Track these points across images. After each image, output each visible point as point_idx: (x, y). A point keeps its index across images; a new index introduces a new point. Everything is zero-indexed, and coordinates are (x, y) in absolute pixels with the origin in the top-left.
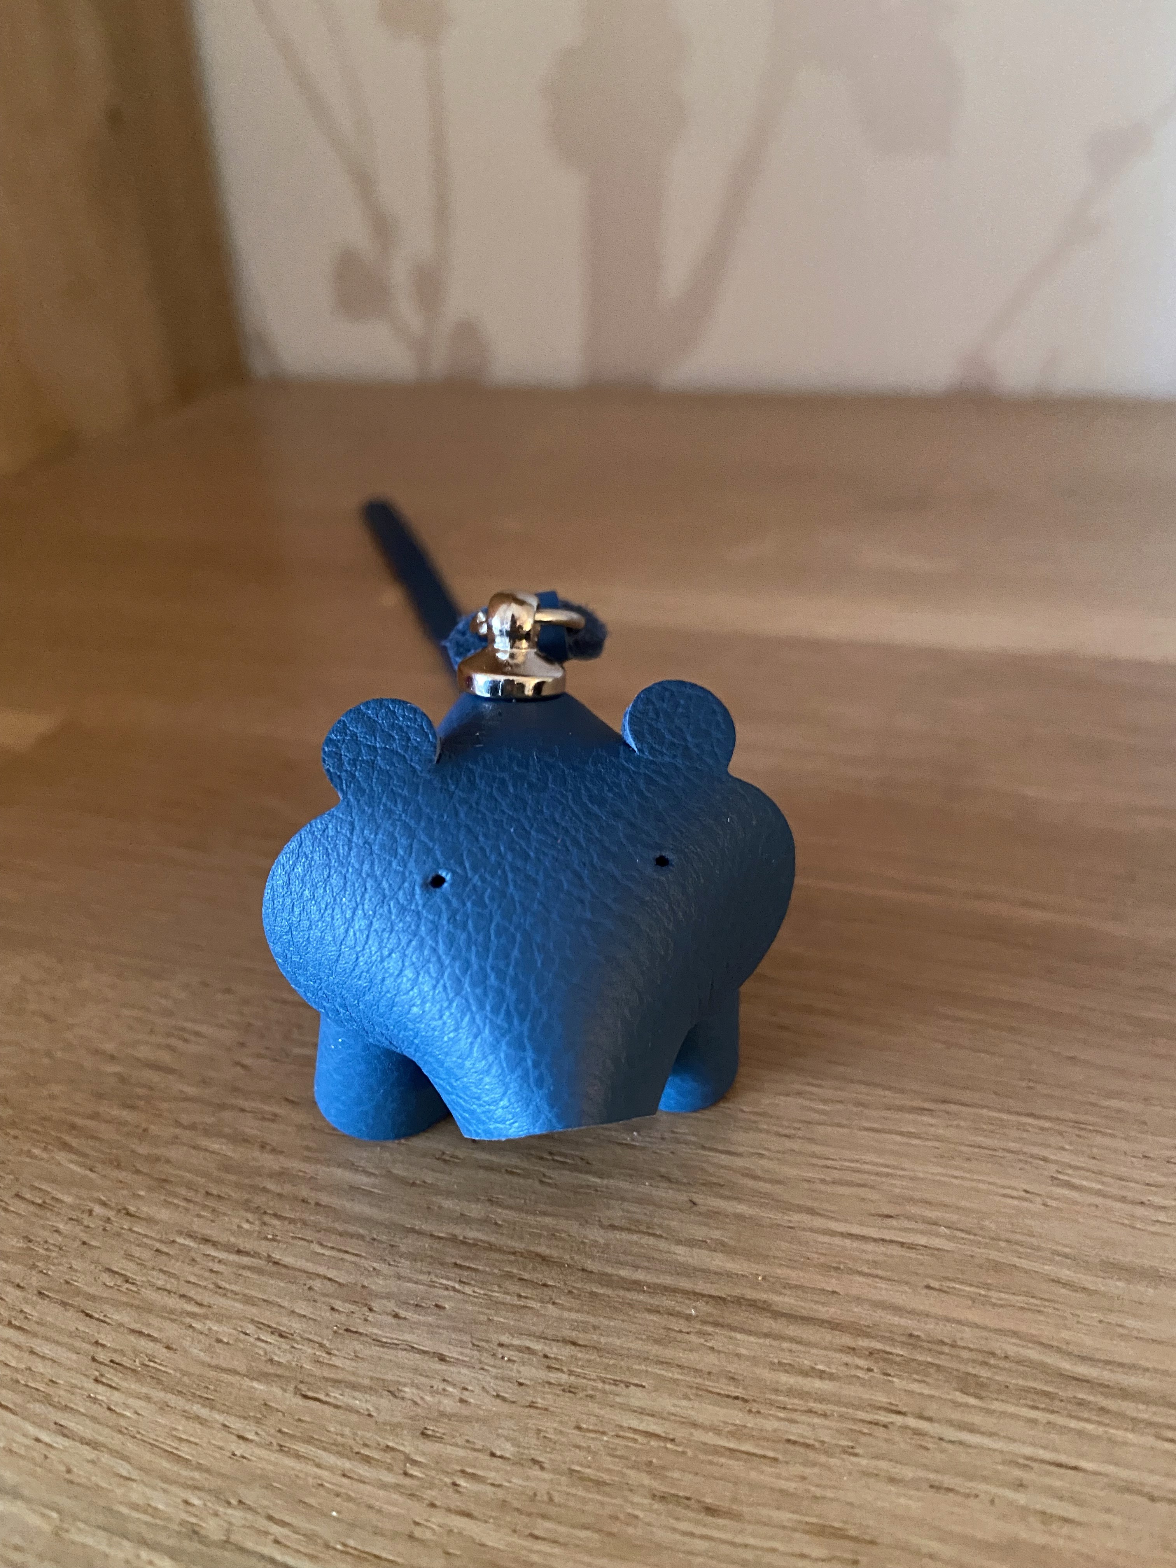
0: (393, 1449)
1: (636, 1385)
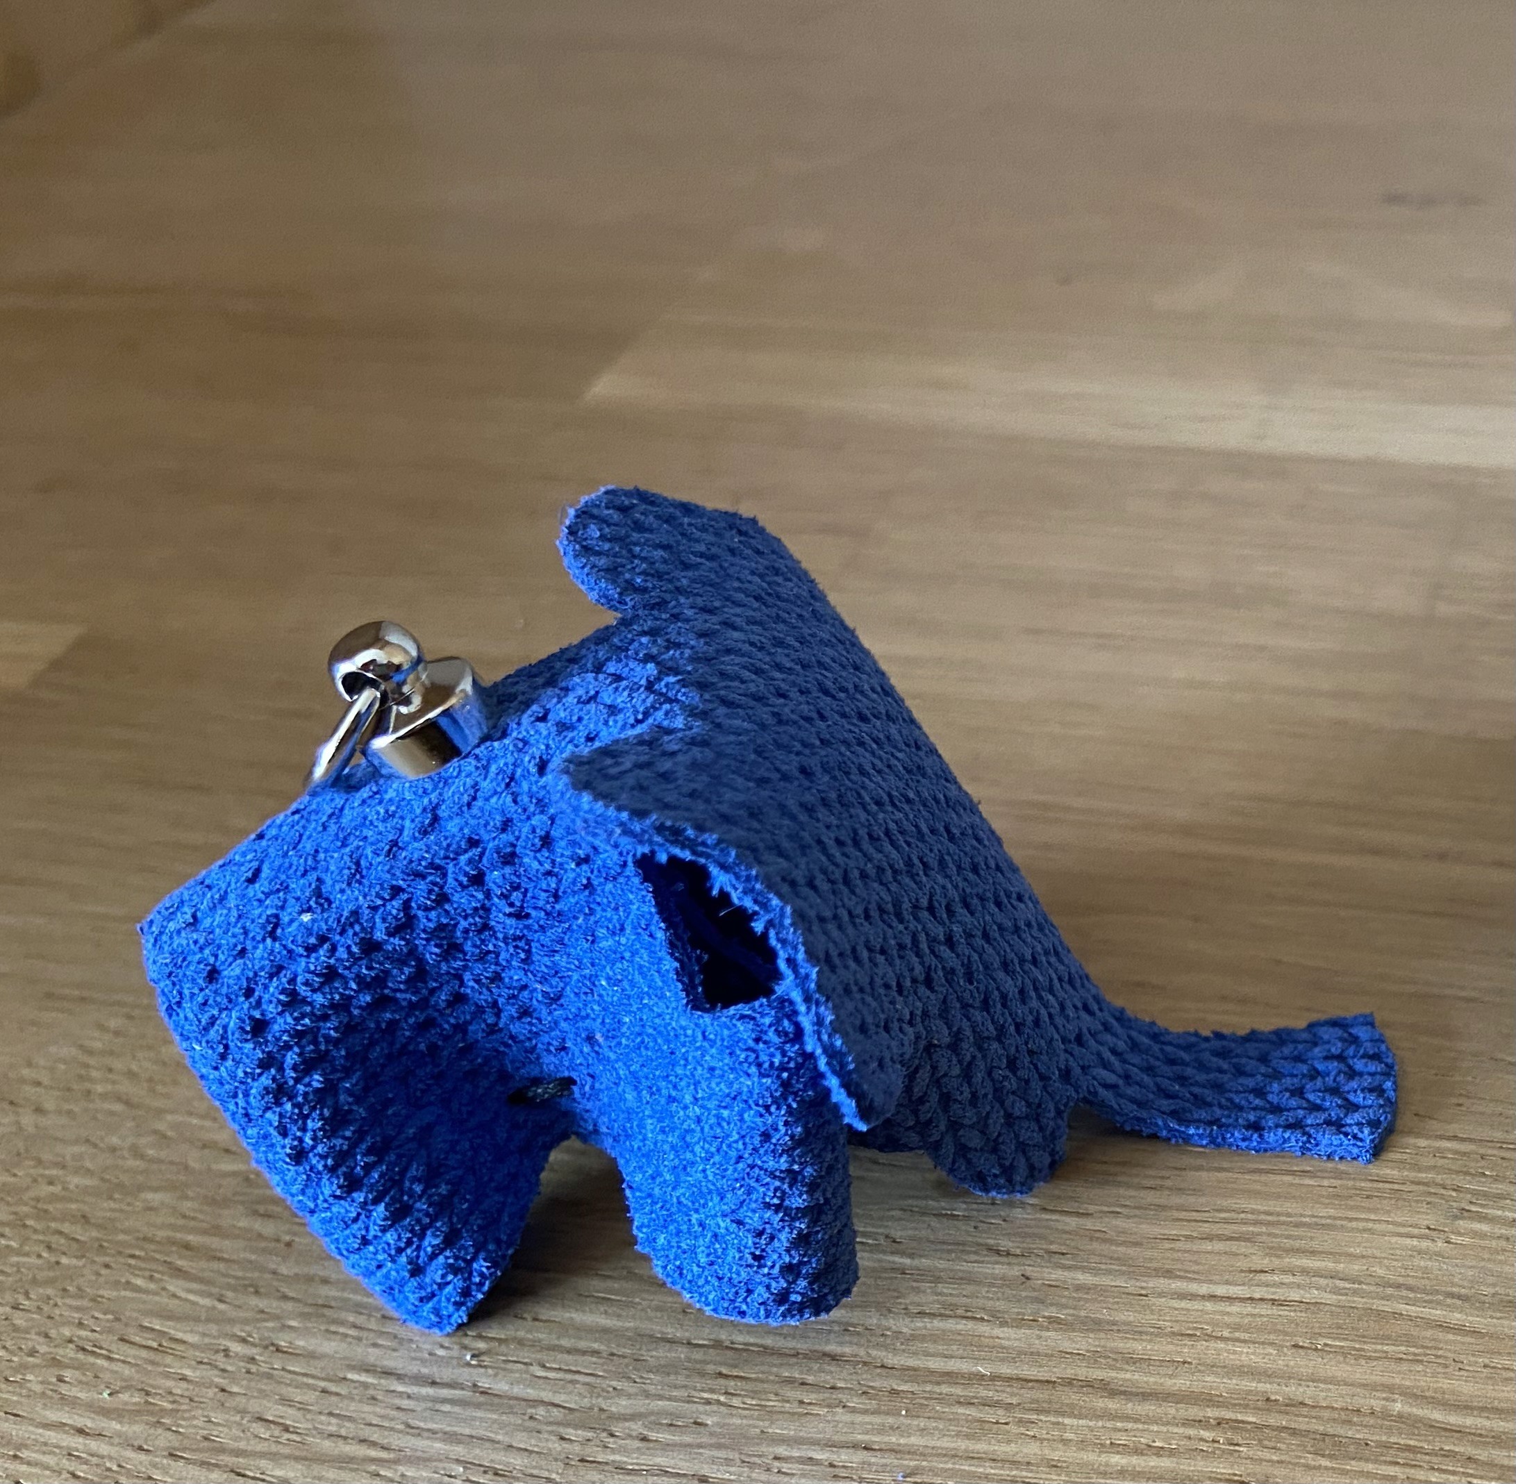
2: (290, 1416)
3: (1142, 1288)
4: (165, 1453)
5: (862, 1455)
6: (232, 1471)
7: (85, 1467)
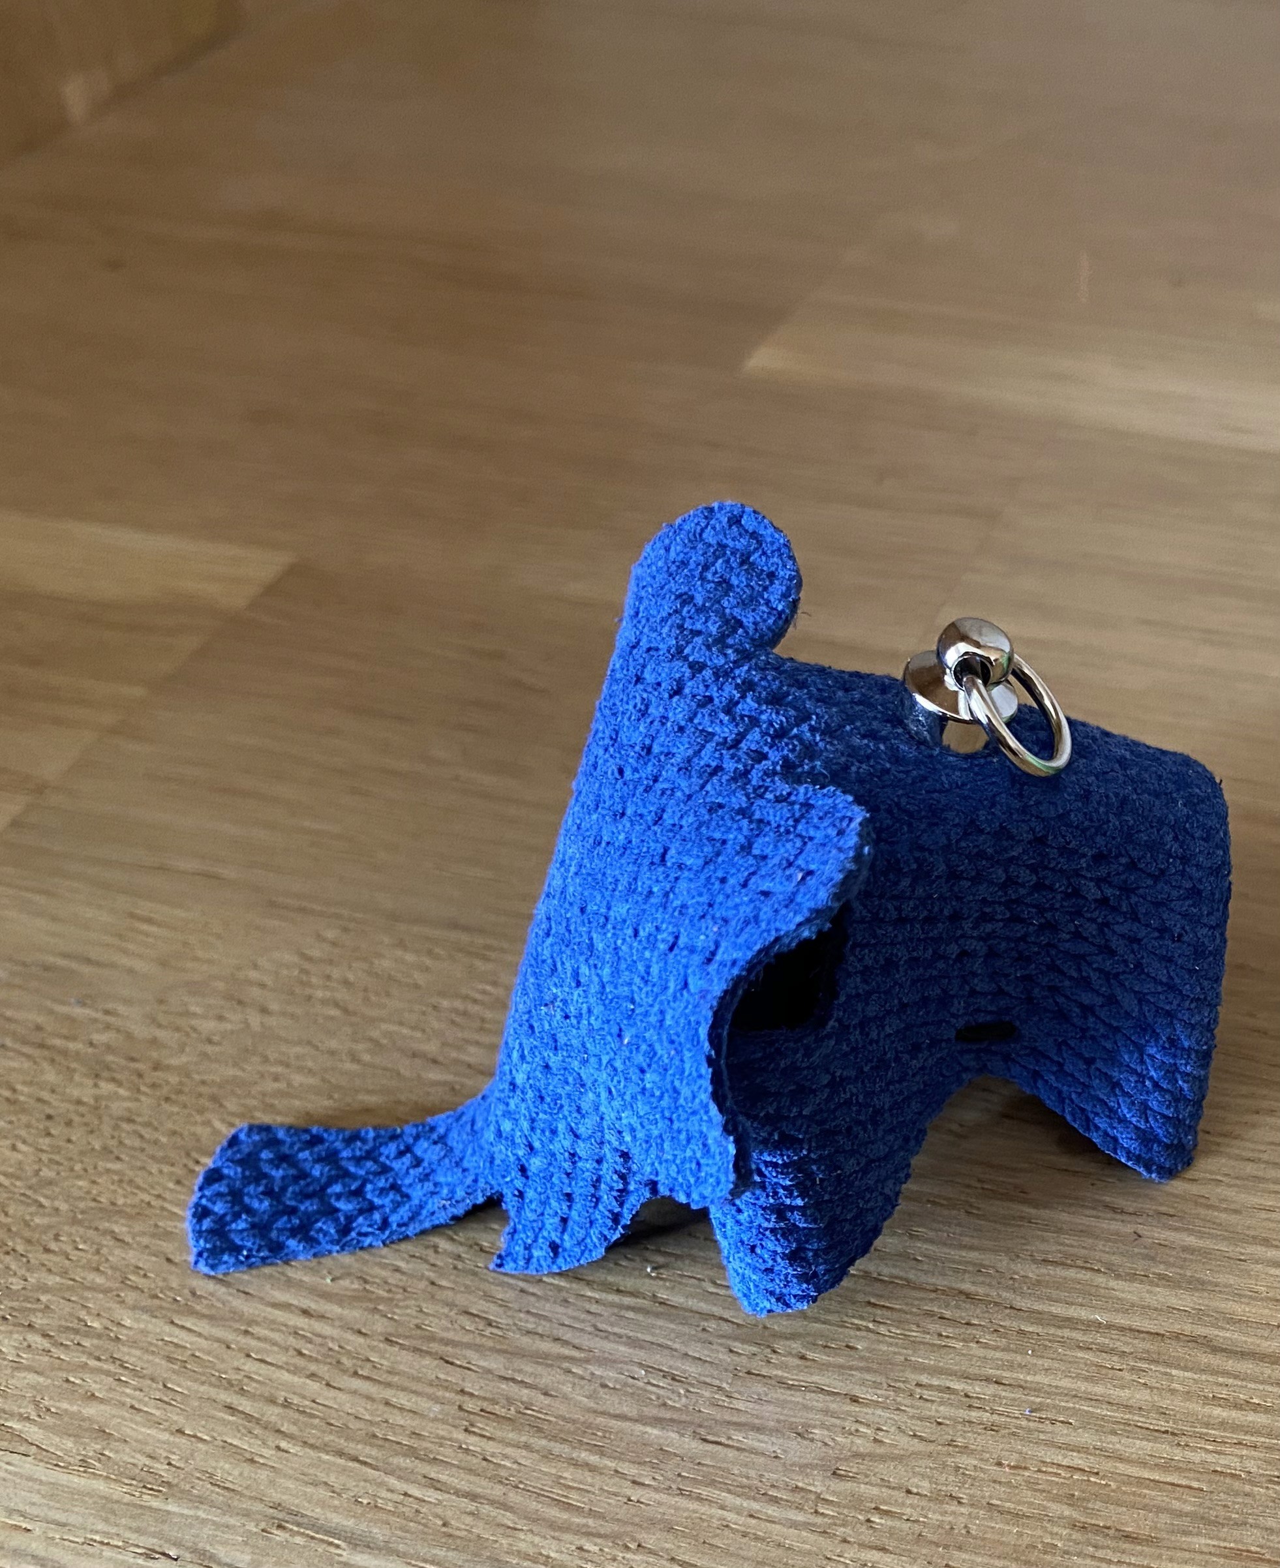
0: (802, 1489)
1: (1062, 1422)
2: (493, 1312)
3: (1242, 1254)
4: (382, 1338)
5: (992, 1389)
6: (441, 1358)
7: (309, 1346)
